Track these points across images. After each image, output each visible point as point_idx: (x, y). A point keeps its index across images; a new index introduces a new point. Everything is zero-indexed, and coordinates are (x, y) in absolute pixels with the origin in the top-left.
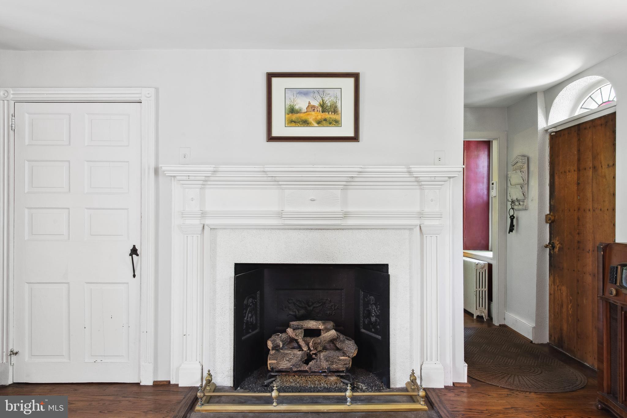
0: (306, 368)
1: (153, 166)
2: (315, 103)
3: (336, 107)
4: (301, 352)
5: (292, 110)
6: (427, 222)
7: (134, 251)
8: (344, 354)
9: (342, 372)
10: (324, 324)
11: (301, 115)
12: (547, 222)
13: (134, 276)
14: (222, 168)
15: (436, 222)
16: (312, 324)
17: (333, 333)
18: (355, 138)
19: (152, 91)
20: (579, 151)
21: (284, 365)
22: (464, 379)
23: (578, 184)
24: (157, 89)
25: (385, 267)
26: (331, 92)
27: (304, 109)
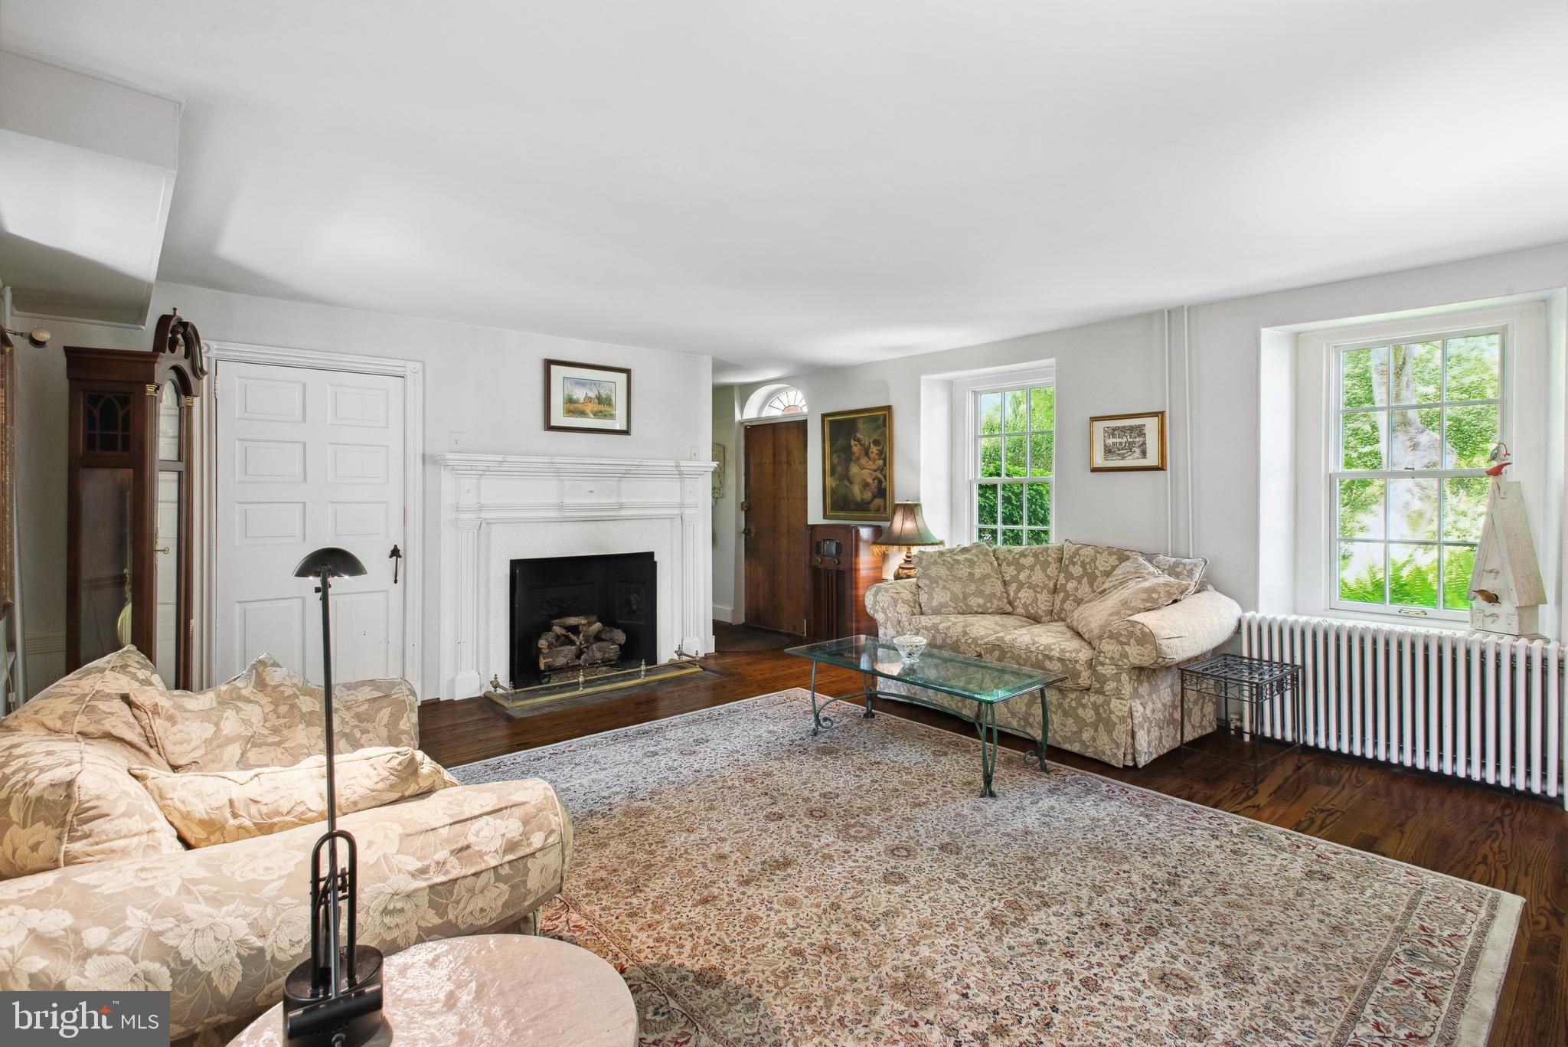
0: (577, 662)
1: (420, 451)
2: (592, 395)
3: (610, 400)
4: (574, 647)
5: (570, 400)
6: (687, 512)
7: (395, 553)
8: (614, 643)
9: (612, 660)
10: (586, 618)
11: (579, 405)
12: (742, 509)
13: (396, 581)
14: (510, 458)
15: (693, 512)
16: (572, 621)
17: (598, 626)
18: (626, 432)
19: (419, 366)
20: (774, 447)
21: (560, 661)
22: (712, 650)
23: (774, 476)
24: (424, 364)
25: (651, 555)
26: (606, 385)
27: (582, 400)
